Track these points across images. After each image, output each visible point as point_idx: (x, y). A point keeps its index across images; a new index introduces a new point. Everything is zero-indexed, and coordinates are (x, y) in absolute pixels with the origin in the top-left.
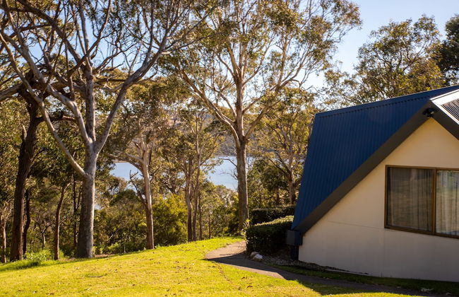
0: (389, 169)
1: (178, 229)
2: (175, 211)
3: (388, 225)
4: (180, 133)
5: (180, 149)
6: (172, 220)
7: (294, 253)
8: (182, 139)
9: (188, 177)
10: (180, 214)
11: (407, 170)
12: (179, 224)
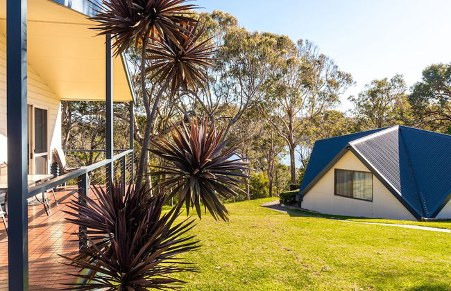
0: (336, 170)
1: (264, 192)
2: (262, 181)
3: (336, 194)
4: (264, 137)
5: (263, 147)
6: (261, 187)
7: (299, 203)
8: (265, 141)
9: (269, 162)
10: (266, 183)
11: (343, 171)
12: (265, 189)
